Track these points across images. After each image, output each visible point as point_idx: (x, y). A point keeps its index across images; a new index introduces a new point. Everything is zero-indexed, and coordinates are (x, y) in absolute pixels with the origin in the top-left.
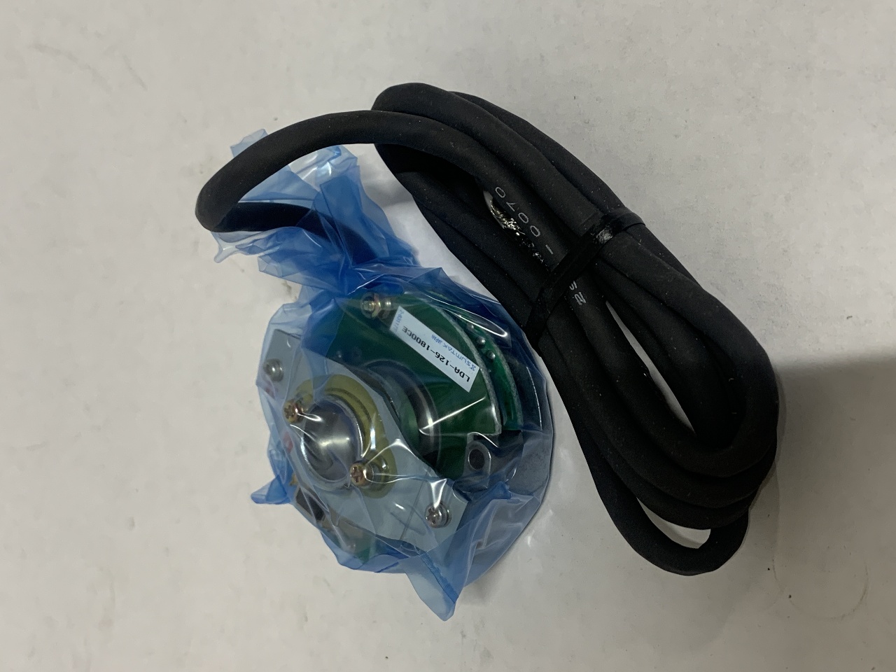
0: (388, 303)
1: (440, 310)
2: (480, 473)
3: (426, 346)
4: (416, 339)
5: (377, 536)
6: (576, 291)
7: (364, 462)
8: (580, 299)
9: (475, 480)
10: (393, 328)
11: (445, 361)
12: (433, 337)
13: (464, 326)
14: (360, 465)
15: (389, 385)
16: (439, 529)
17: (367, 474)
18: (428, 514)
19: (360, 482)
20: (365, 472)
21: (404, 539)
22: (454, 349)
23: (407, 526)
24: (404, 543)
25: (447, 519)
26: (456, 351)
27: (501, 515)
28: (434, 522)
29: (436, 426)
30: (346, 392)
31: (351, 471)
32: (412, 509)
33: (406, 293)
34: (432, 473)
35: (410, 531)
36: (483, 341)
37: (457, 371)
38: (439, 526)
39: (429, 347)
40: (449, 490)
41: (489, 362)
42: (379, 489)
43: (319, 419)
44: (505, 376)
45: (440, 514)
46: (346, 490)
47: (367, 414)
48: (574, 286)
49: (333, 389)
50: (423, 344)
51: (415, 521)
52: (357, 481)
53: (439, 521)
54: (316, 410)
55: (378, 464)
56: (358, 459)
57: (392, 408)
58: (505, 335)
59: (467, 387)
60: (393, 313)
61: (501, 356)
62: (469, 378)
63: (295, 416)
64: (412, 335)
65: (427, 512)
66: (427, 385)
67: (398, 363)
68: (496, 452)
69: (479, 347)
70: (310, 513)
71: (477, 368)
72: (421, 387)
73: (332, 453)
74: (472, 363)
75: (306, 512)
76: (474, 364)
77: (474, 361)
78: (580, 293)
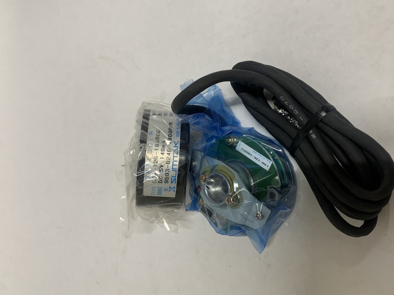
0: (235, 140)
1: (256, 142)
2: (274, 200)
3: (250, 155)
4: (246, 152)
5: (235, 223)
8: (314, 136)
9: (272, 203)
10: (237, 148)
11: (258, 160)
12: (253, 151)
13: (264, 146)
14: (230, 197)
15: (237, 168)
16: (260, 221)
17: (232, 200)
18: (255, 215)
19: (230, 203)
21: (245, 224)
22: (262, 155)
23: (246, 219)
24: (245, 226)
25: (263, 217)
26: (263, 156)
27: (281, 215)
28: (258, 218)
29: (255, 184)
30: (224, 171)
31: (226, 199)
32: (249, 213)
33: (244, 136)
34: (257, 200)
35: (247, 221)
36: (272, 153)
37: (263, 163)
38: (260, 220)
39: (251, 155)
40: (264, 207)
41: (275, 160)
42: (237, 206)
43: (213, 180)
44: (280, 165)
45: (261, 215)
46: (225, 206)
47: (231, 179)
48: (311, 132)
49: (217, 170)
51: (250, 217)
52: (229, 203)
53: (260, 218)
54: (212, 177)
55: (236, 197)
56: (229, 195)
57: (240, 176)
58: (281, 150)
59: (267, 169)
60: (237, 143)
61: (278, 158)
62: (268, 166)
63: (204, 180)
64: (244, 151)
65: (255, 214)
66: (251, 169)
67: (239, 161)
68: (279, 192)
69: (271, 155)
70: (207, 214)
71: (271, 162)
72: (248, 169)
73: (218, 193)
74: (269, 160)
75: (205, 214)
76: (270, 161)
78: (314, 134)
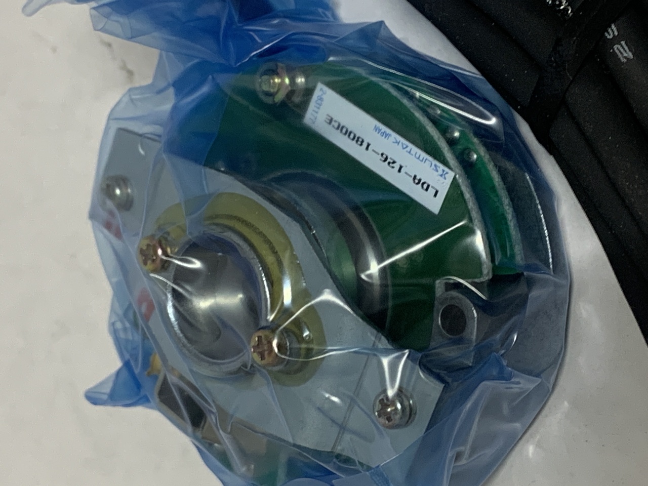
0: (300, 80)
1: (386, 86)
2: (460, 341)
3: (365, 145)
4: (348, 133)
5: (295, 445)
6: (616, 40)
7: (272, 328)
8: (624, 52)
9: (451, 353)
10: (308, 119)
11: (397, 166)
12: (376, 129)
13: (425, 107)
14: (267, 332)
15: (307, 207)
16: (396, 431)
17: (279, 346)
18: (378, 406)
19: (268, 359)
20: (275, 343)
21: (338, 449)
22: (411, 146)
23: (343, 428)
24: (338, 456)
25: (409, 414)
26: (415, 150)
27: (492, 409)
28: (389, 419)
29: (383, 271)
30: (239, 219)
31: (253, 344)
32: (352, 400)
33: (331, 59)
34: (384, 343)
35: (347, 437)
36: (457, 134)
37: (417, 181)
38: (398, 426)
39: (368, 145)
40: (413, 369)
41: (467, 166)
42: (298, 371)
43: (197, 264)
44: (493, 189)
45: (399, 406)
46: (245, 373)
47: (275, 253)
48: (613, 31)
49: (217, 216)
50: (359, 141)
51: (358, 420)
52: (263, 358)
53: (396, 418)
54: (192, 249)
55: (295, 330)
56: (263, 324)
57: (314, 241)
58: (493, 121)
59: (434, 205)
60: (308, 92)
61: (486, 157)
62: (437, 192)
63: (158, 261)
64: (340, 128)
65: (378, 403)
66: (366, 205)
67: (318, 174)
68: (484, 307)
69: (452, 142)
70: (182, 418)
71: (451, 175)
72: (356, 209)
73: (218, 318)
74: (441, 167)
75: (174, 416)
76: (446, 169)
77: (445, 163)
78: (623, 43)
